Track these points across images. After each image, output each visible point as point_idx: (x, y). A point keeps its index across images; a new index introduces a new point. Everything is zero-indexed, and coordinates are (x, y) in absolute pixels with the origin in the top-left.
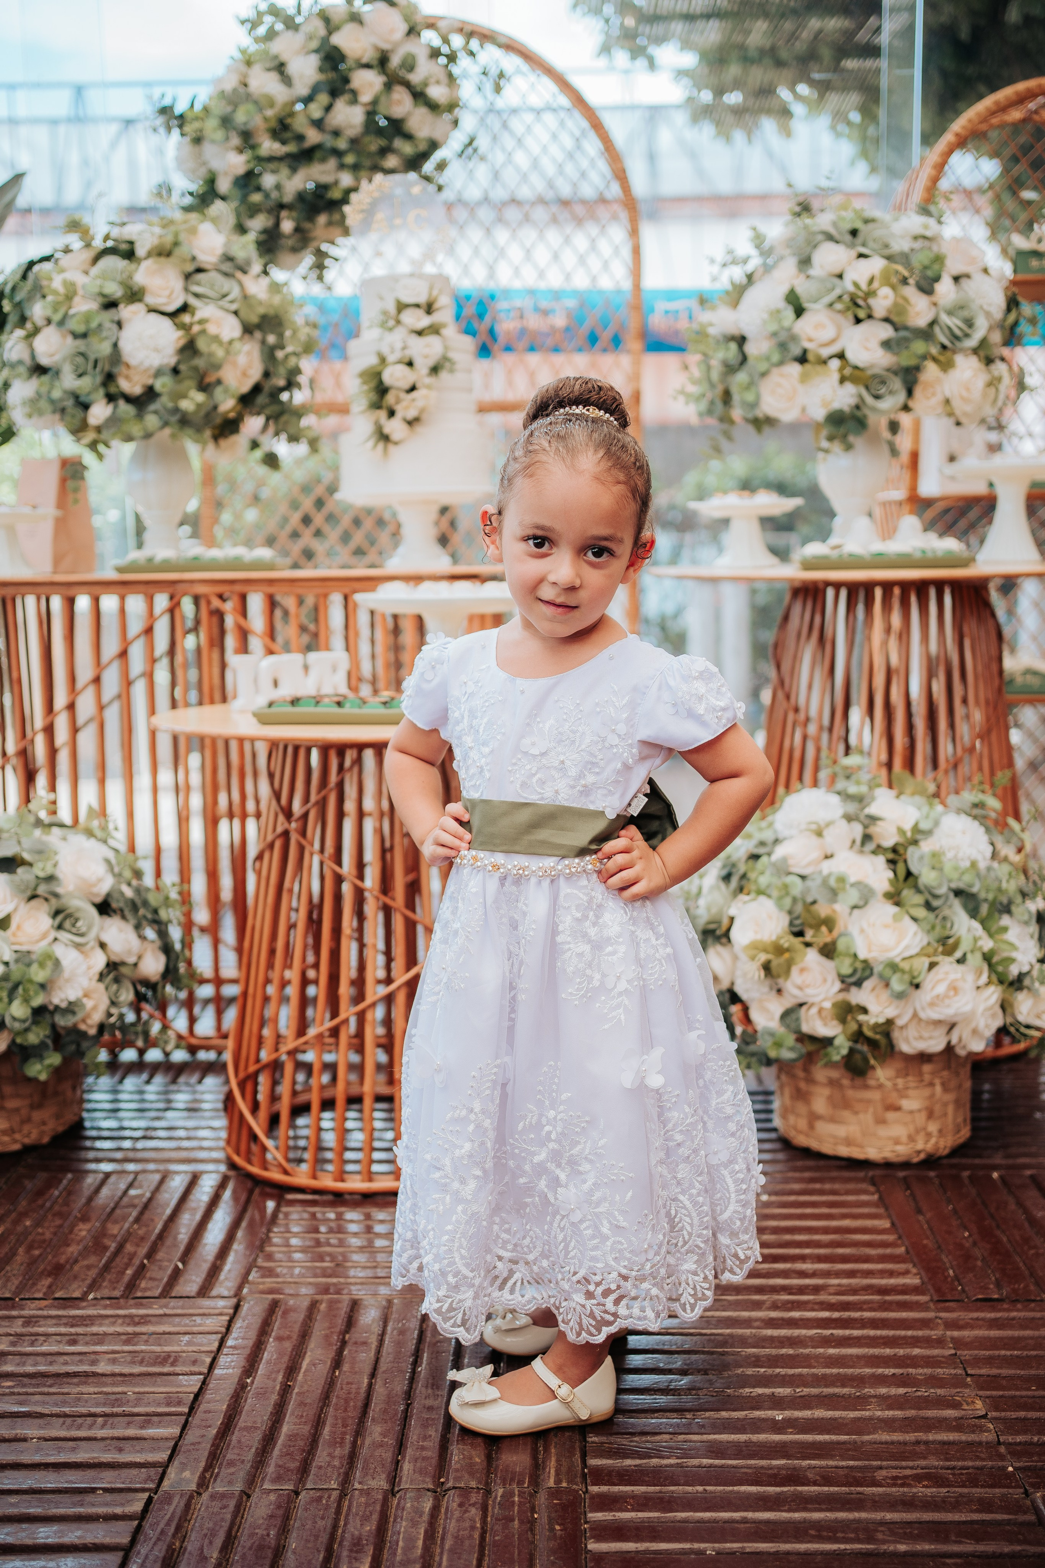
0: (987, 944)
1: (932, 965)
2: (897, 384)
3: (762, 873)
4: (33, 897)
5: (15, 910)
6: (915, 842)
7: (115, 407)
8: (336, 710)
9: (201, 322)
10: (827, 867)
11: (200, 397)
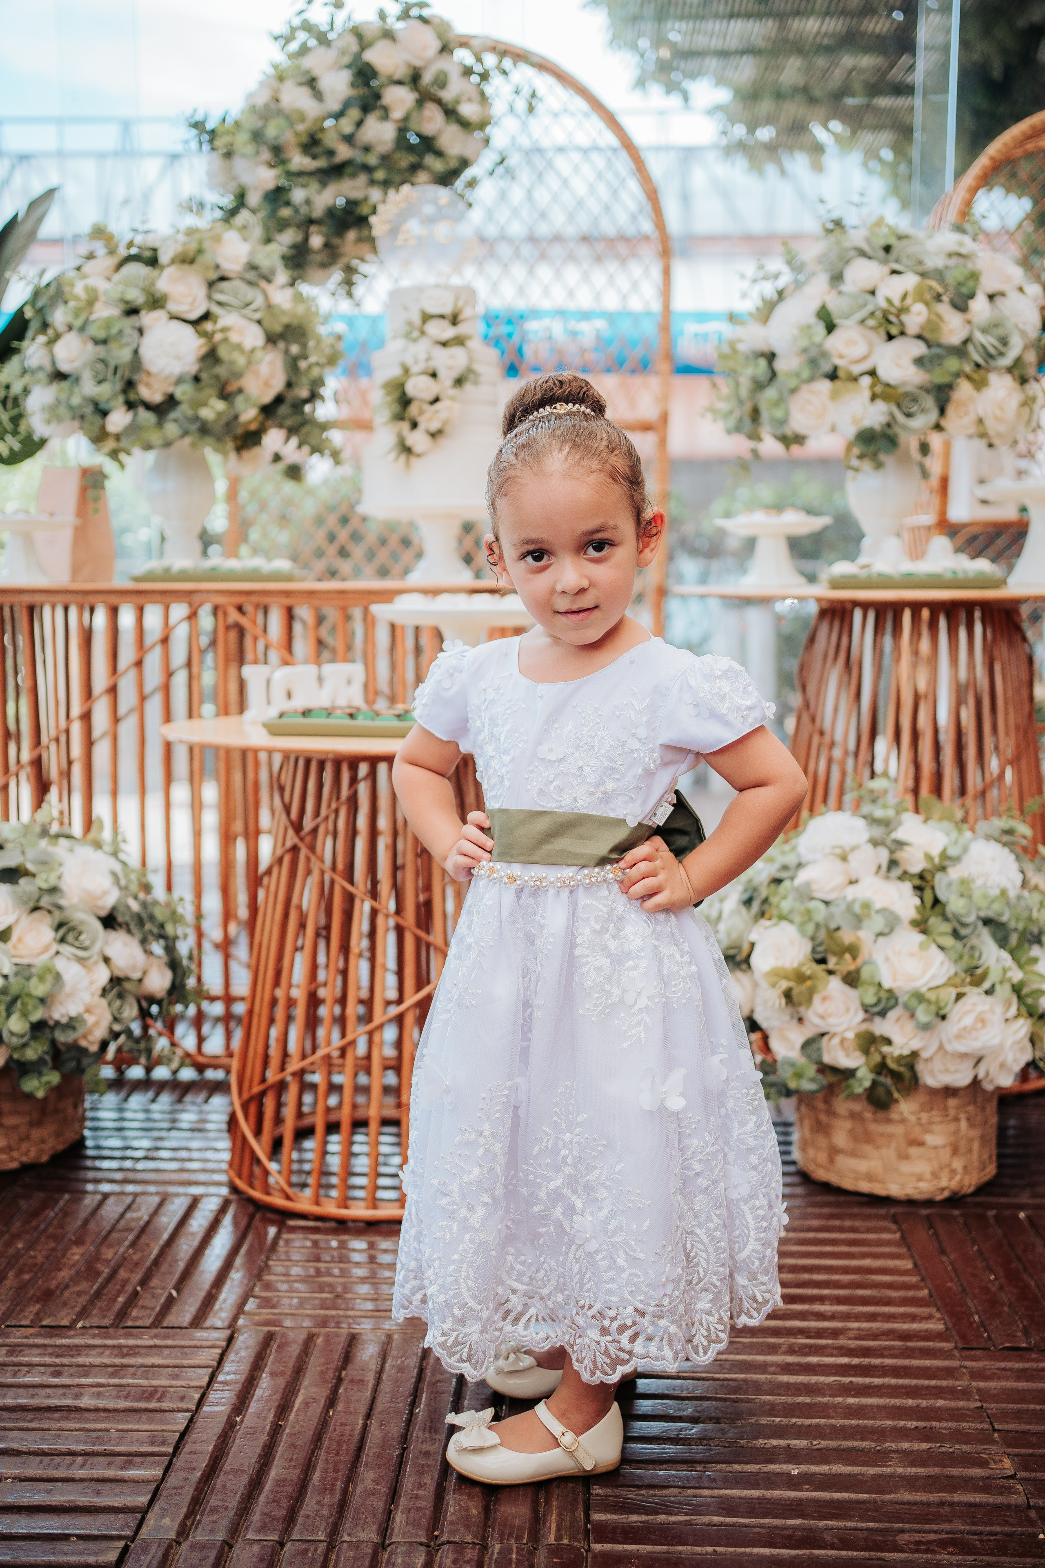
0: (1017, 975)
1: (959, 996)
2: (929, 402)
3: (785, 898)
4: (36, 909)
5: (17, 921)
6: (943, 869)
7: (135, 415)
8: (348, 722)
9: (224, 330)
10: (851, 893)
11: (220, 405)
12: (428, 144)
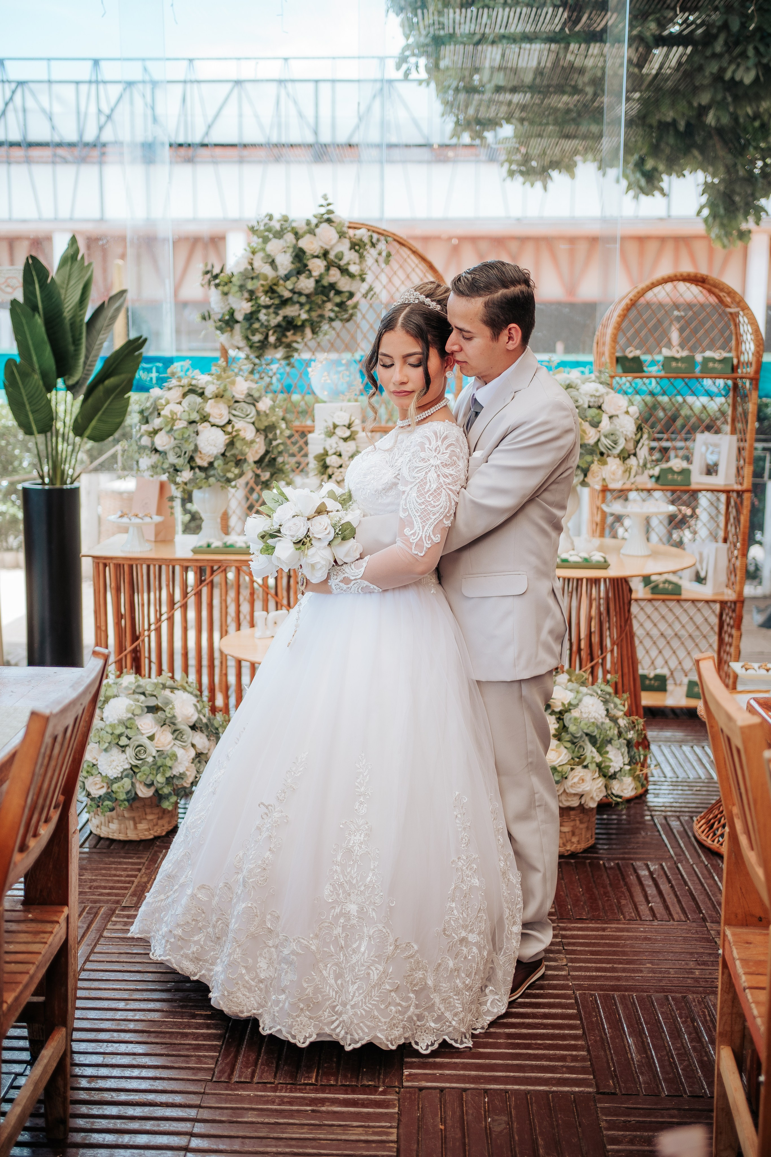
0: (598, 759)
1: (572, 769)
4: (165, 725)
5: (157, 731)
6: (568, 710)
7: (195, 473)
9: (238, 431)
11: (237, 471)
12: (332, 286)
